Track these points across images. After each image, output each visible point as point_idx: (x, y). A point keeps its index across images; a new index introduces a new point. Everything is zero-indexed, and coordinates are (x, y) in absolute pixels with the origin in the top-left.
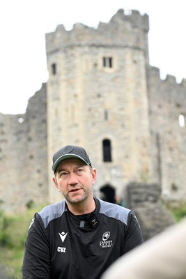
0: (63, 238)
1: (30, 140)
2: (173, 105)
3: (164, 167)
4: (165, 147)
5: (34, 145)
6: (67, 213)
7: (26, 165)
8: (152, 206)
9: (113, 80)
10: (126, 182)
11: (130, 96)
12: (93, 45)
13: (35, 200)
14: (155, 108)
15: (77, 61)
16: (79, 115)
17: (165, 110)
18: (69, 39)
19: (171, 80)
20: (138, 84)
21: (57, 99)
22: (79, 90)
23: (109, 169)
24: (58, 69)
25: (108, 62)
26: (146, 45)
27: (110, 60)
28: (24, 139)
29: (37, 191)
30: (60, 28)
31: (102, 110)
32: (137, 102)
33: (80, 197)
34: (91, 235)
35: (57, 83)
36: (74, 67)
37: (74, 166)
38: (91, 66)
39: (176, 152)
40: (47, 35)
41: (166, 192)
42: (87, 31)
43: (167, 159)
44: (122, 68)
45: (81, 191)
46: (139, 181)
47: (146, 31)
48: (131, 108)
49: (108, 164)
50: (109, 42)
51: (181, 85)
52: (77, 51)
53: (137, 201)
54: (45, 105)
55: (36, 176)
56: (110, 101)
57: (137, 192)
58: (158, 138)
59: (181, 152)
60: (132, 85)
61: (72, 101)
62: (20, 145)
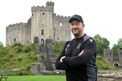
1: (28, 28)
2: (59, 21)
3: (55, 35)
4: (56, 30)
5: (29, 30)
7: (27, 34)
8: (51, 44)
9: (44, 18)
10: (46, 38)
11: (48, 21)
12: (41, 10)
13: (29, 41)
14: (54, 22)
15: (37, 14)
16: (37, 25)
17: (57, 23)
18: (36, 9)
19: (59, 16)
20: (50, 18)
21: (33, 21)
22: (37, 20)
23: (43, 36)
24: (34, 15)
25: (44, 14)
27: (44, 13)
28: (27, 28)
29: (29, 39)
30: (34, 6)
31: (42, 24)
35: (33, 18)
36: (37, 15)
38: (40, 15)
39: (59, 31)
40: (32, 8)
41: (56, 40)
42: (39, 7)
43: (57, 33)
44: (46, 15)
46: (49, 38)
47: (53, 6)
48: (48, 24)
49: (43, 35)
50: (44, 10)
51: (61, 17)
52: (37, 12)
53: (48, 43)
54: (31, 21)
55: (29, 36)
56: (44, 22)
57: (48, 41)
58: (55, 29)
59: (60, 31)
60: (48, 19)
61: (36, 22)
62: (26, 29)
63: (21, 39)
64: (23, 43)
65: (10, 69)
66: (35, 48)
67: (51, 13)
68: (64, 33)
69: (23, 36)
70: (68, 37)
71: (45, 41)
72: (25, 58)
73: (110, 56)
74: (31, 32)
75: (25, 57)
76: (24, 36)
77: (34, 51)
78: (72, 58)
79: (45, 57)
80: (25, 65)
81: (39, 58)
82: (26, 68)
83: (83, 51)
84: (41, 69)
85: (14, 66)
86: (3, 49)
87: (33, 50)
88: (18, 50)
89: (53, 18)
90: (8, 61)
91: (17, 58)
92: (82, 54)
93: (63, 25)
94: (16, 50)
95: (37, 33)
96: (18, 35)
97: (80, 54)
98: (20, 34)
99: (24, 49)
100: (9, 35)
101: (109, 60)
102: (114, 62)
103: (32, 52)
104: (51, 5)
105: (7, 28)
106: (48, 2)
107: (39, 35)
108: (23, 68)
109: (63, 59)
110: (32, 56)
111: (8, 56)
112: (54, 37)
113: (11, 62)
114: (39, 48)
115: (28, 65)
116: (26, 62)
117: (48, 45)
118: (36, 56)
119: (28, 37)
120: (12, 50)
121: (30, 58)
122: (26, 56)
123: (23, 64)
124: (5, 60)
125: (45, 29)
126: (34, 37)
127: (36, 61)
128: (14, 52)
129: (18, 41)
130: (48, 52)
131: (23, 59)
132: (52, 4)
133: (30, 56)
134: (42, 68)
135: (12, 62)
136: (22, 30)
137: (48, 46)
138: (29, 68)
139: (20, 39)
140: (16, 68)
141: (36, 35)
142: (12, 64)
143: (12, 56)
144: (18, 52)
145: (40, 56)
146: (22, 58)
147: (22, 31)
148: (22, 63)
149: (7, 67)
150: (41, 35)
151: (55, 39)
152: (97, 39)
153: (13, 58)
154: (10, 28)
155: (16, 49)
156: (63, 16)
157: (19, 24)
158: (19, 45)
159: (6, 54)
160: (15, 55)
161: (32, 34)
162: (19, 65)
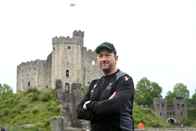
1: (47, 68)
2: (90, 58)
3: (86, 77)
4: (87, 71)
5: (48, 70)
7: (46, 75)
8: (79, 90)
9: (70, 53)
10: (72, 82)
11: (75, 58)
12: (65, 43)
13: (48, 86)
14: (84, 60)
15: (60, 47)
16: (60, 63)
17: (88, 60)
18: (58, 41)
19: (90, 51)
20: (78, 54)
21: (54, 58)
22: (60, 56)
23: (68, 79)
24: (55, 49)
25: (69, 48)
28: (46, 68)
29: (49, 83)
30: (56, 37)
31: (67, 62)
32: (77, 59)
35: (54, 53)
36: (59, 49)
38: (64, 49)
39: (90, 72)
40: (53, 39)
41: (86, 84)
42: (64, 38)
43: (87, 74)
44: (73, 49)
46: (77, 82)
47: (83, 37)
48: (75, 61)
49: (68, 77)
50: (70, 42)
51: (93, 52)
52: (60, 45)
53: (75, 88)
54: (51, 58)
55: (49, 79)
56: (69, 59)
57: (75, 86)
58: (85, 69)
59: (92, 72)
60: (76, 55)
61: (58, 59)
62: (45, 70)
63: (38, 82)
64: (39, 89)
65: (22, 124)
66: (57, 96)
67: (79, 46)
69: (40, 78)
71: (70, 86)
72: (43, 110)
73: (163, 109)
74: (52, 73)
75: (43, 108)
76: (42, 78)
77: (55, 100)
78: (99, 103)
79: (71, 108)
80: (42, 119)
81: (62, 110)
82: (44, 123)
83: (115, 93)
84: (64, 126)
85: (27, 120)
86: (12, 97)
87: (54, 98)
88: (33, 98)
89: (82, 53)
90: (20, 113)
91: (31, 110)
92: (113, 97)
93: (97, 63)
94: (31, 99)
95: (60, 74)
96: (34, 78)
97: (111, 98)
98: (37, 76)
99: (41, 96)
100: (21, 77)
101: (161, 114)
102: (168, 117)
103: (52, 101)
104: (79, 35)
105: (18, 67)
106: (76, 31)
107: (63, 78)
108: (39, 123)
109: (87, 105)
110: (52, 106)
111: (19, 107)
112: (83, 81)
114: (62, 95)
115: (46, 120)
116: (43, 115)
117: (75, 91)
118: (58, 107)
119: (48, 81)
120: (24, 98)
121: (49, 110)
122: (45, 107)
123: (40, 118)
124: (15, 112)
125: (71, 70)
126: (55, 80)
127: (58, 113)
128: (28, 100)
129: (33, 85)
130: (74, 102)
131: (40, 110)
132: (81, 34)
133: (49, 107)
134: (66, 124)
135: (24, 115)
137: (75, 93)
138: (48, 124)
139: (36, 82)
140: (30, 124)
141: (59, 77)
142: (25, 117)
143: (24, 107)
144: (33, 101)
145: (63, 107)
146: (38, 109)
147: (39, 72)
148: (38, 117)
149: (18, 122)
150: (65, 77)
151: (84, 84)
152: (144, 84)
153: (26, 110)
154: (22, 68)
155: (30, 97)
157: (35, 61)
158: (35, 91)
159: (16, 103)
160: (29, 106)
161: (52, 75)
162: (35, 120)
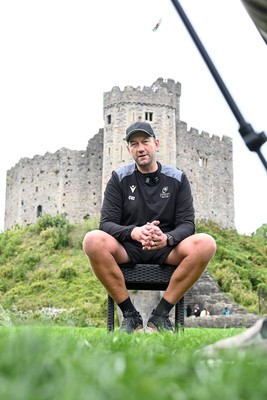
0: (133, 190)
1: (89, 170)
2: (195, 150)
5: (91, 174)
6: (137, 172)
7: (85, 189)
11: (164, 142)
12: (139, 103)
13: (91, 214)
15: (127, 114)
16: (126, 155)
17: (189, 154)
18: (122, 98)
19: (194, 132)
20: (170, 134)
21: (111, 141)
24: (113, 119)
25: (149, 116)
26: (178, 106)
27: (151, 114)
28: (85, 170)
29: (92, 208)
32: (169, 146)
33: (146, 161)
34: (155, 188)
35: (110, 129)
36: (124, 118)
37: (141, 139)
38: (136, 118)
39: (195, 184)
40: (106, 94)
42: (135, 93)
44: (159, 120)
45: (147, 157)
47: (178, 95)
48: (164, 151)
50: (151, 102)
51: (201, 136)
52: (127, 107)
54: (102, 145)
55: (92, 197)
59: (198, 185)
61: (121, 144)
62: (82, 174)
63: (63, 205)
65: (33, 308)
67: (174, 114)
68: (212, 194)
69: (68, 196)
70: (224, 206)
76: (75, 196)
80: (90, 294)
82: (98, 306)
85: (48, 297)
88: (56, 240)
89: (177, 135)
90: (23, 277)
91: (55, 270)
93: (209, 163)
94: (50, 242)
96: (52, 195)
98: (61, 189)
100: (18, 194)
104: (169, 91)
105: (11, 174)
106: (161, 79)
108: (86, 305)
111: (20, 262)
113: (34, 284)
116: (92, 282)
119: (88, 202)
120: (32, 242)
123: (85, 290)
124: (9, 275)
128: (43, 247)
129: (50, 212)
131: (79, 271)
135: (38, 283)
136: (66, 177)
139: (60, 206)
140: (57, 307)
142: (39, 288)
143: (33, 262)
144: (56, 248)
146: (75, 268)
147: (67, 180)
148: (79, 289)
149: (21, 300)
153: (40, 270)
155: (47, 237)
156: (208, 134)
159: (12, 254)
160: (45, 260)
162: (70, 296)
